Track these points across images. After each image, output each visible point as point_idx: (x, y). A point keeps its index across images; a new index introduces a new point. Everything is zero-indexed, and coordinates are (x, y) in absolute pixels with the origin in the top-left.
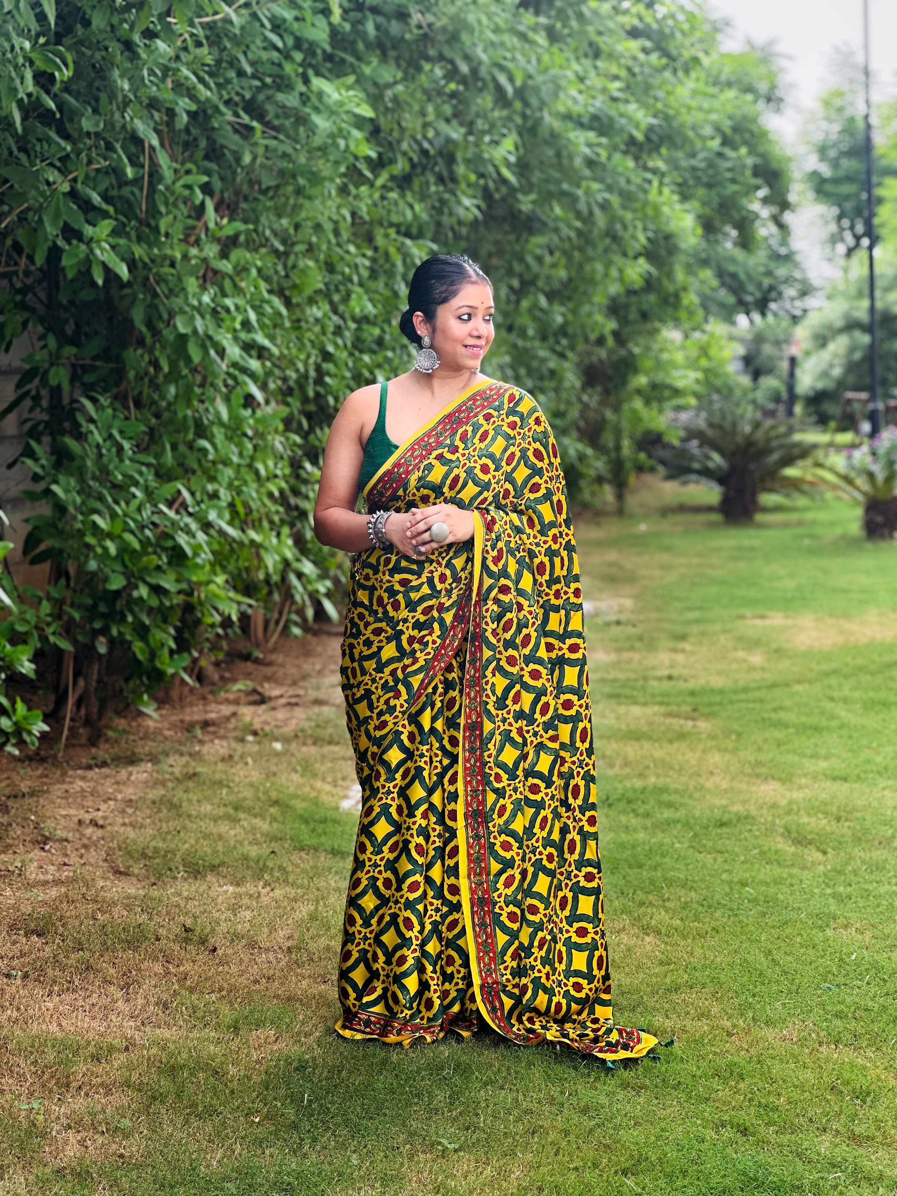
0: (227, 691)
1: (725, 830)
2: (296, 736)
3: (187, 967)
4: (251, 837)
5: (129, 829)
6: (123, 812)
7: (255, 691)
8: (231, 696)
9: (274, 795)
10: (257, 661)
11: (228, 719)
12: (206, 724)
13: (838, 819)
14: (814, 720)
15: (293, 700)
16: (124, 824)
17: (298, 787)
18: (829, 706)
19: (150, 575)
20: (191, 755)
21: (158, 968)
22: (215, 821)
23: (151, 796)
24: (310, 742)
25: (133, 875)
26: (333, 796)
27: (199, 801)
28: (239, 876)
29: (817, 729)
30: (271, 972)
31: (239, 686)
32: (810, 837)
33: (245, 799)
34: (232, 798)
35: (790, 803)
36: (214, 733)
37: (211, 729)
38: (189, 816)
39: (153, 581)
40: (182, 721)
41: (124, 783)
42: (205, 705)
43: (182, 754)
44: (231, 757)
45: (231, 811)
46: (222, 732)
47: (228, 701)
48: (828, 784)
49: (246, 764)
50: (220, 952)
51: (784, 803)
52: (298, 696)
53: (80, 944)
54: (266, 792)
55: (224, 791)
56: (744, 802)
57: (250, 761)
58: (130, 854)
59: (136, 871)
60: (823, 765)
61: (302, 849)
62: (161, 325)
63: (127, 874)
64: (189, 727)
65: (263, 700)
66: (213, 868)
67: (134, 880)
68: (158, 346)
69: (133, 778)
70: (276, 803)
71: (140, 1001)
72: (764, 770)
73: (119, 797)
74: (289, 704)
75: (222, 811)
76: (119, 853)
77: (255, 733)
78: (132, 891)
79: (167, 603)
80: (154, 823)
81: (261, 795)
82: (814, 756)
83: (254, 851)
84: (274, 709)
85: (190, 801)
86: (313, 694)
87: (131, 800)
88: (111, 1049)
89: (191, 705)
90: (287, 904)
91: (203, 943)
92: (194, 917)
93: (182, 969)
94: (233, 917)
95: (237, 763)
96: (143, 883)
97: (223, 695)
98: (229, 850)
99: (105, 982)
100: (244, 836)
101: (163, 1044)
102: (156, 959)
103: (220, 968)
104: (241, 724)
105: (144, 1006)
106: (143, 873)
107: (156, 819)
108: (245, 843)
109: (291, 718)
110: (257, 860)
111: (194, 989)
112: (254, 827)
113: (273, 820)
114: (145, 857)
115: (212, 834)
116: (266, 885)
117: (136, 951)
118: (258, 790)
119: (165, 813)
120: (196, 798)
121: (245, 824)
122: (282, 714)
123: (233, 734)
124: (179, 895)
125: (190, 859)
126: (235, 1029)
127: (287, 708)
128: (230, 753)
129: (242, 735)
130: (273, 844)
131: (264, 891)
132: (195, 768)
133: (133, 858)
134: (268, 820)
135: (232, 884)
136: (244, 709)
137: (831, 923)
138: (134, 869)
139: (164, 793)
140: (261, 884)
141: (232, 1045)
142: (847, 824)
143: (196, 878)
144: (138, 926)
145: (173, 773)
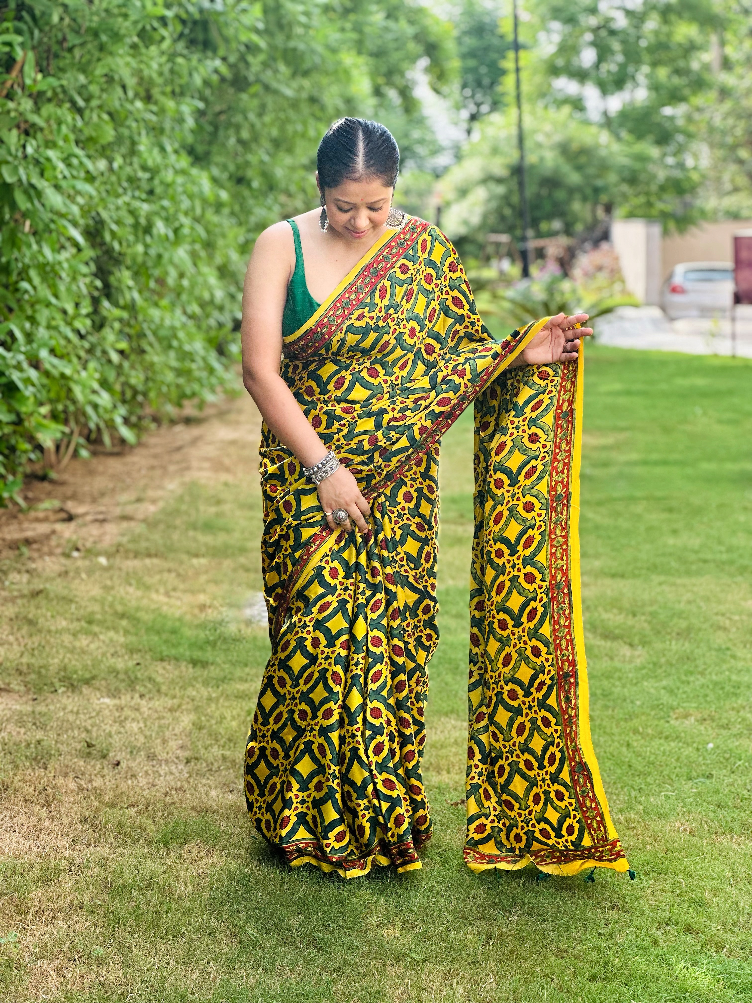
0: (36, 510)
2: (118, 551)
3: (98, 782)
4: (112, 650)
7: (61, 510)
8: (41, 515)
9: (119, 608)
10: (53, 482)
11: (48, 537)
12: (28, 542)
13: (634, 615)
15: (101, 517)
17: (138, 599)
20: (27, 571)
21: (72, 786)
22: (74, 635)
23: (7, 613)
24: (131, 555)
25: (14, 691)
26: (171, 606)
27: (52, 616)
28: (113, 688)
30: (179, 785)
31: (47, 505)
32: (617, 631)
33: (93, 613)
34: (82, 612)
36: (38, 550)
37: (35, 546)
38: (49, 631)
42: (20, 523)
43: (19, 572)
44: (66, 573)
45: (83, 624)
46: (46, 549)
47: (38, 520)
49: (82, 580)
50: (123, 765)
52: (101, 513)
54: (111, 605)
55: (73, 606)
57: (84, 576)
58: (4, 671)
59: (17, 688)
60: (597, 564)
61: (162, 660)
63: (8, 691)
64: (14, 546)
65: (70, 518)
66: (87, 682)
67: (16, 696)
70: (123, 616)
71: (66, 820)
74: (96, 521)
75: (75, 626)
77: (77, 549)
78: (18, 707)
80: (17, 639)
81: (107, 608)
82: (584, 555)
83: (120, 664)
84: (85, 525)
85: (45, 616)
86: (118, 511)
88: (57, 872)
89: (8, 524)
90: (168, 715)
91: (104, 757)
92: (87, 731)
93: (95, 784)
94: (122, 730)
95: (74, 578)
96: (24, 699)
97: (33, 514)
98: (96, 663)
99: (26, 801)
100: (105, 649)
101: (103, 863)
102: (66, 775)
103: (130, 782)
104: (63, 542)
105: (71, 824)
106: (22, 688)
107: (19, 635)
108: (109, 655)
109: (104, 534)
110: (126, 673)
111: (112, 805)
112: (111, 640)
113: (126, 632)
114: (21, 673)
115: (74, 648)
116: (142, 696)
117: (46, 768)
118: (103, 604)
119: (25, 630)
120: (49, 614)
121: (102, 637)
122: (95, 530)
123: (59, 551)
124: (64, 709)
125: (62, 674)
126: (166, 844)
127: (97, 525)
128: (63, 569)
129: (67, 551)
130: (135, 656)
131: (143, 702)
132: (38, 585)
133: (9, 675)
134: (122, 632)
135: (109, 697)
136: (59, 527)
137: (671, 714)
138: (14, 686)
139: (17, 610)
140: (137, 696)
141: (170, 861)
142: (643, 618)
143: (73, 691)
144: (39, 742)
145: (19, 590)
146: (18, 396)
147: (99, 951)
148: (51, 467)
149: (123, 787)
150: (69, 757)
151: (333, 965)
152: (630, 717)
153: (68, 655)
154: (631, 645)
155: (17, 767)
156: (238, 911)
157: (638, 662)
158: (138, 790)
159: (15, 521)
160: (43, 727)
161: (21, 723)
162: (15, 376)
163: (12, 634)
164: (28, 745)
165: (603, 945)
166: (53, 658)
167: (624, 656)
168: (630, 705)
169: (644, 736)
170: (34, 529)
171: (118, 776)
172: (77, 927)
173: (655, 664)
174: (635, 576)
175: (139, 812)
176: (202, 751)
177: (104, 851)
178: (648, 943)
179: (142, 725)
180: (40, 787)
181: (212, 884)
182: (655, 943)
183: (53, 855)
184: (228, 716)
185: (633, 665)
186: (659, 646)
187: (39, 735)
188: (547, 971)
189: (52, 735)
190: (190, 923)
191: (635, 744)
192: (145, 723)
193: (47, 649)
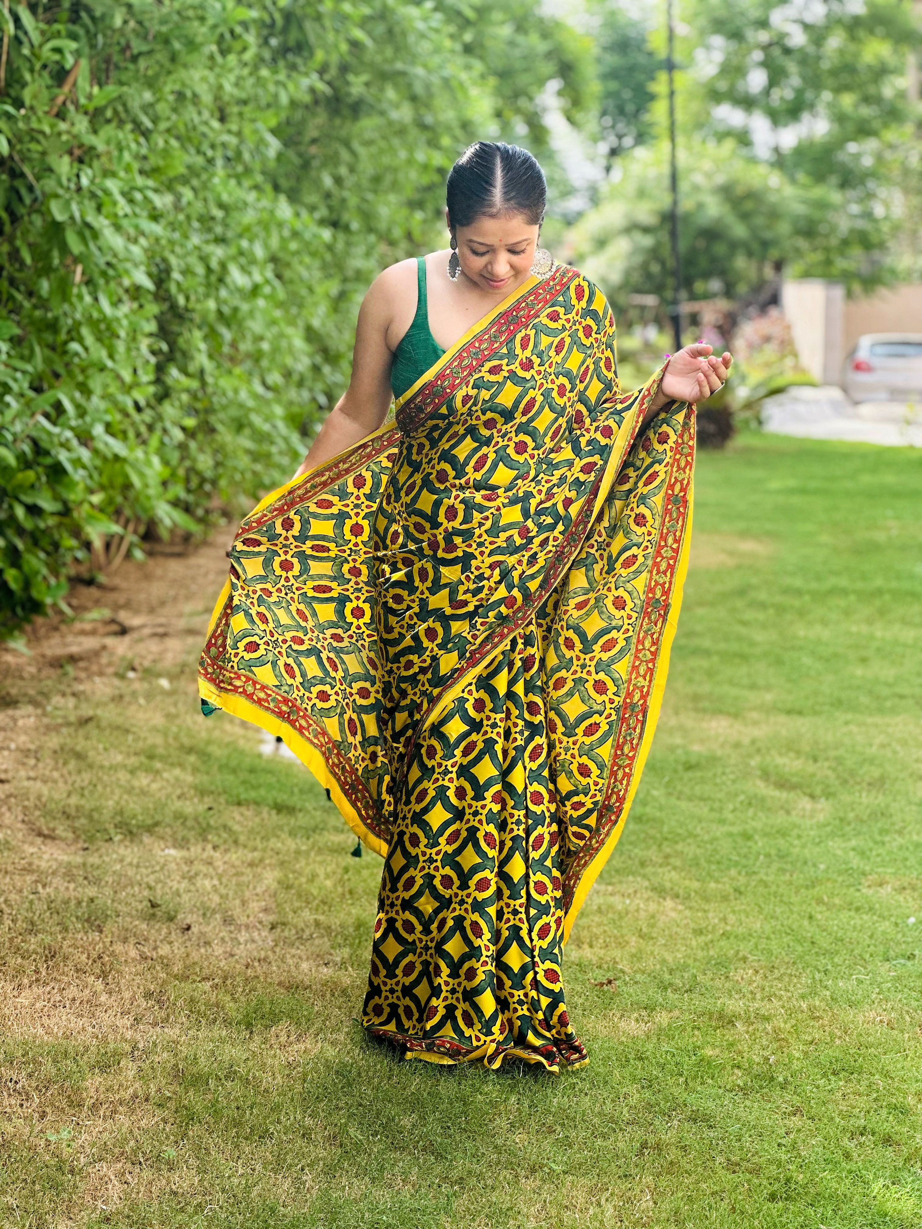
0: (82, 621)
1: (698, 774)
2: (182, 672)
3: (164, 950)
4: (178, 792)
5: (39, 784)
6: (24, 764)
7: (113, 621)
8: (88, 627)
9: (186, 741)
10: (101, 587)
11: (96, 654)
12: (73, 659)
13: (815, 760)
14: (734, 647)
15: (161, 630)
16: (29, 778)
17: (209, 731)
18: (743, 630)
19: (25, 493)
20: (74, 694)
21: (133, 953)
22: (132, 772)
23: (50, 745)
25: (62, 839)
26: (248, 740)
27: (106, 749)
28: (179, 836)
29: (744, 658)
30: (263, 954)
31: (95, 614)
32: (794, 780)
33: (154, 746)
34: (141, 744)
35: (753, 742)
36: (86, 669)
37: (82, 664)
38: (102, 767)
39: (29, 500)
40: (43, 656)
41: (12, 730)
42: (63, 637)
43: (64, 695)
44: (121, 697)
45: (143, 759)
46: (95, 668)
47: (83, 633)
48: (782, 718)
49: (140, 706)
50: (195, 929)
51: (746, 741)
52: (161, 625)
53: (33, 923)
54: (176, 738)
55: (130, 738)
56: (702, 741)
57: (142, 701)
58: (48, 814)
59: (64, 835)
60: (769, 697)
61: (239, 804)
62: (23, 211)
63: (53, 838)
64: (57, 663)
65: (123, 631)
66: (150, 829)
67: (62, 845)
68: (18, 234)
69: (20, 723)
70: (190, 750)
71: (127, 995)
72: (706, 704)
73: (13, 746)
74: (155, 635)
75: (133, 761)
76: (37, 813)
77: (133, 669)
78: (66, 858)
79: (42, 525)
80: (62, 776)
81: (171, 741)
82: (753, 687)
83: (188, 808)
84: (141, 640)
85: (95, 749)
86: (182, 624)
87: (29, 750)
88: (118, 1056)
89: (47, 637)
90: (248, 870)
91: (171, 919)
92: (150, 888)
93: (161, 952)
94: (192, 888)
95: (130, 703)
96: (73, 848)
97: (78, 626)
98: (160, 806)
99: (77, 971)
100: (170, 789)
101: (172, 1046)
102: (125, 941)
103: (203, 950)
104: (115, 659)
105: (133, 999)
106: (70, 835)
107: (65, 772)
108: (174, 797)
109: (165, 651)
110: (196, 819)
111: (183, 978)
112: (177, 779)
113: (195, 770)
114: (68, 817)
115: (133, 788)
116: (215, 848)
117: (101, 932)
118: (166, 735)
119: (72, 764)
120: (101, 746)
121: (166, 775)
122: (154, 646)
123: (110, 670)
124: (121, 861)
125: (118, 818)
126: (249, 1026)
127: (156, 640)
128: (117, 692)
129: (121, 671)
130: (206, 799)
131: (217, 855)
132: (87, 711)
133: (54, 818)
134: (189, 769)
135: (175, 847)
136: (110, 641)
137: (863, 881)
138: (60, 831)
139: (62, 741)
140: (209, 847)
141: (253, 1046)
142: (827, 764)
143: (132, 841)
144: (92, 900)
145: (65, 717)
146: (66, 480)
147: (171, 1152)
148: (100, 568)
149: (195, 956)
150: (128, 919)
151: (455, 1175)
152: (813, 884)
153: (125, 797)
154: (812, 797)
155: (66, 929)
156: (337, 1108)
157: (821, 817)
158: (212, 959)
159: (57, 635)
160: (97, 882)
161: (70, 876)
162: (63, 456)
163: (56, 769)
164: (79, 903)
165: (784, 1157)
166: (107, 799)
167: (804, 809)
168: (812, 869)
169: (829, 907)
170: (80, 644)
171: (188, 944)
172: (143, 1123)
173: (842, 820)
174: (816, 713)
175: (215, 987)
176: (291, 915)
177: (172, 1032)
178: (839, 1156)
179: (216, 882)
180: (94, 955)
181: (305, 1075)
182: (847, 1156)
183: (111, 1037)
184: (321, 871)
185: (814, 821)
186: (846, 798)
187: (91, 891)
188: (716, 1188)
189: (108, 891)
190: (279, 1122)
191: (819, 917)
192: (220, 880)
193: (100, 788)
